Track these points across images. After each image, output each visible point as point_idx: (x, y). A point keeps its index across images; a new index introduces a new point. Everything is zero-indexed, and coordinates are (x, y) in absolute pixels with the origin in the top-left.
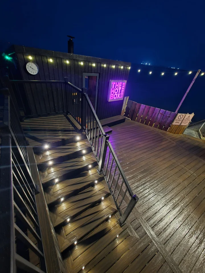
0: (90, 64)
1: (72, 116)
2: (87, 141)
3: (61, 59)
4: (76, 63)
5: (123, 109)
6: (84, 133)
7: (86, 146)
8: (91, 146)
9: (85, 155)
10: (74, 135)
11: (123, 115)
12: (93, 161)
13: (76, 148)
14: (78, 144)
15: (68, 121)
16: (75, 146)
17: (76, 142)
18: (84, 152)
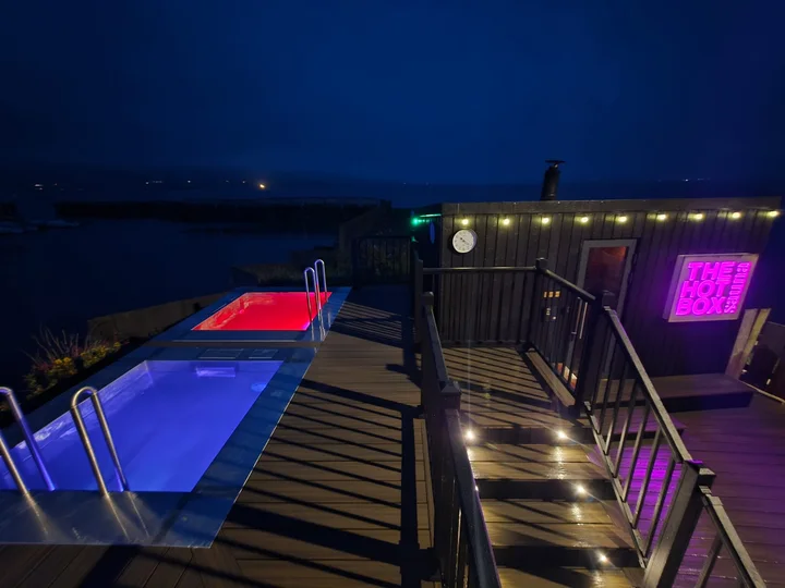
0: (609, 218)
1: (543, 358)
2: (596, 456)
3: (531, 215)
4: (568, 219)
5: (734, 354)
6: (586, 422)
7: (587, 469)
8: (607, 477)
9: (585, 505)
10: (550, 419)
11: (737, 376)
12: (615, 538)
13: (552, 465)
14: (559, 455)
15: (527, 371)
16: (550, 458)
17: (552, 443)
18: (581, 490)
